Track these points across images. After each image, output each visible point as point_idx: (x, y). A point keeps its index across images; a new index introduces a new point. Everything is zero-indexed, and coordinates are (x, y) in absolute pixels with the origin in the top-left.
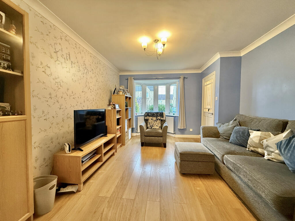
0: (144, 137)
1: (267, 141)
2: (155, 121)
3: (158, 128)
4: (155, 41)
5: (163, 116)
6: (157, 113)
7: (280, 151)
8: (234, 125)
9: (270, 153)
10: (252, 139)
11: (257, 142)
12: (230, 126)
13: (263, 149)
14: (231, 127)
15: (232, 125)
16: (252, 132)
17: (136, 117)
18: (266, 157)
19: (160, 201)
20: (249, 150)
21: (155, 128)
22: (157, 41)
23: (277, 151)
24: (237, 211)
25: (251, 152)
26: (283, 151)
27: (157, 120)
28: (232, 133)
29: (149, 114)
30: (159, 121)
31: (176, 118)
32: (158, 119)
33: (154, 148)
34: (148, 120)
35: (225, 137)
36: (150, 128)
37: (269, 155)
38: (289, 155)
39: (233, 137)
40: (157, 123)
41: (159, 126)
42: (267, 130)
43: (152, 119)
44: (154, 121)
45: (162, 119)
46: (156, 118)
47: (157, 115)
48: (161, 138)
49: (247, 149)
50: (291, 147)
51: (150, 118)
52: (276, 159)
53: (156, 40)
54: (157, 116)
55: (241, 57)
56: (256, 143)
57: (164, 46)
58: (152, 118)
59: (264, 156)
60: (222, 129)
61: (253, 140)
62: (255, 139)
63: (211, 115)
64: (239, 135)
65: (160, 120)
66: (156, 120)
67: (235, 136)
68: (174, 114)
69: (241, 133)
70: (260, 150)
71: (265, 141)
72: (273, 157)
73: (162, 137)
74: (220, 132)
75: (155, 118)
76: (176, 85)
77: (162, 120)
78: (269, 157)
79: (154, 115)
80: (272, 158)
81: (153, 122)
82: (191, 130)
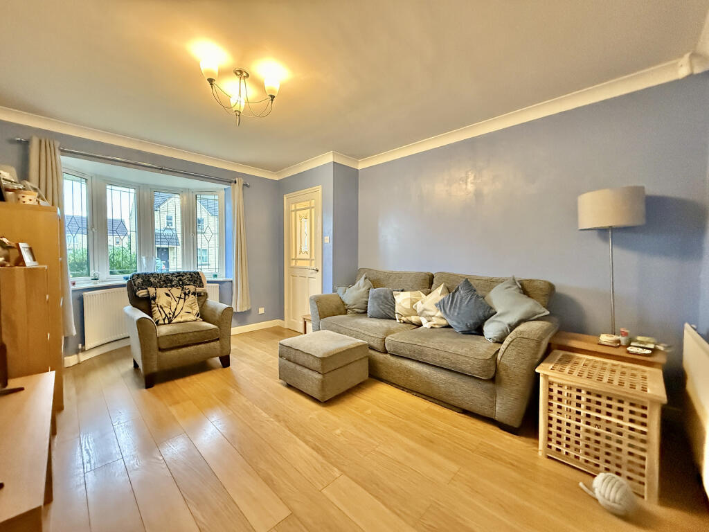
0: (155, 355)
1: (422, 303)
2: (180, 298)
3: (193, 318)
4: (239, 73)
5: (201, 282)
6: (179, 274)
7: (445, 312)
8: (366, 288)
9: (430, 319)
10: (400, 304)
11: (408, 307)
12: (363, 290)
13: (417, 315)
14: (364, 292)
15: (364, 287)
16: (398, 294)
17: (77, 294)
18: (426, 325)
19: (343, 472)
20: (400, 323)
21: (182, 320)
22: (245, 74)
23: (439, 314)
24: (428, 411)
25: (404, 325)
26: (447, 311)
27: (185, 294)
28: (367, 302)
29: (152, 280)
30: (192, 298)
31: (224, 285)
32: (189, 292)
33: (194, 378)
34: (154, 298)
35: (356, 310)
36: (167, 321)
37: (429, 321)
38: (456, 314)
39: (374, 307)
40: (186, 303)
41: (195, 312)
42: (412, 289)
43: (167, 295)
44: (177, 299)
45: (199, 290)
46: (180, 291)
47: (180, 280)
48: (215, 343)
49: (398, 321)
50: (456, 305)
51: (161, 292)
52: (437, 325)
53: (241, 72)
54: (181, 284)
55: (358, 170)
56: (407, 310)
57: (272, 100)
58: (166, 290)
59: (422, 325)
60: (350, 296)
61: (402, 307)
62: (405, 303)
63: (312, 273)
64: (380, 301)
65: (194, 294)
66: (183, 295)
67: (375, 304)
68: (216, 276)
69: (382, 297)
70: (414, 319)
71: (419, 303)
72: (435, 322)
73: (218, 339)
74: (347, 302)
75: (177, 292)
76: (216, 197)
77: (199, 295)
78: (431, 324)
79: (171, 281)
80: (435, 325)
81: (174, 304)
82: (261, 311)
